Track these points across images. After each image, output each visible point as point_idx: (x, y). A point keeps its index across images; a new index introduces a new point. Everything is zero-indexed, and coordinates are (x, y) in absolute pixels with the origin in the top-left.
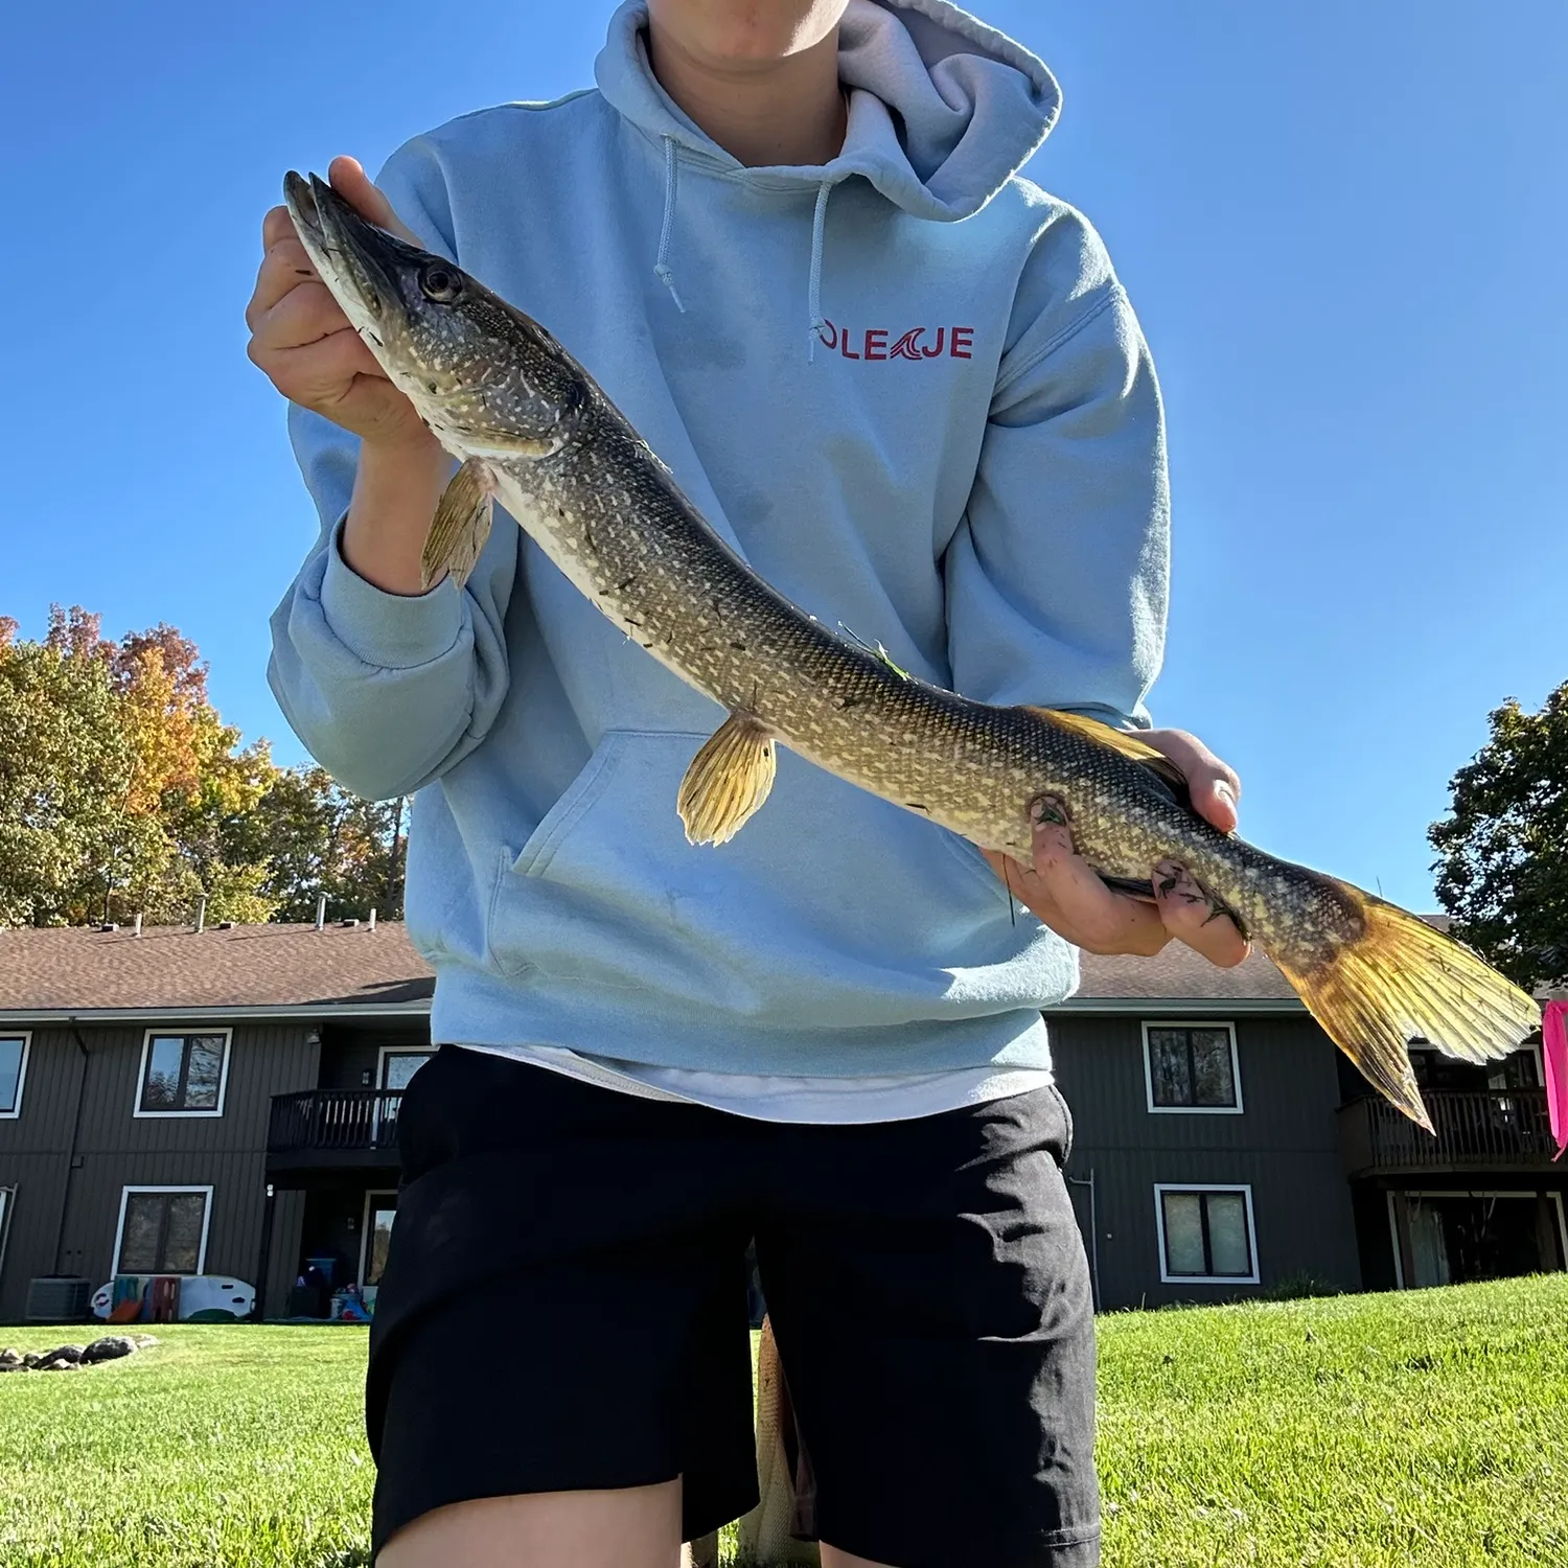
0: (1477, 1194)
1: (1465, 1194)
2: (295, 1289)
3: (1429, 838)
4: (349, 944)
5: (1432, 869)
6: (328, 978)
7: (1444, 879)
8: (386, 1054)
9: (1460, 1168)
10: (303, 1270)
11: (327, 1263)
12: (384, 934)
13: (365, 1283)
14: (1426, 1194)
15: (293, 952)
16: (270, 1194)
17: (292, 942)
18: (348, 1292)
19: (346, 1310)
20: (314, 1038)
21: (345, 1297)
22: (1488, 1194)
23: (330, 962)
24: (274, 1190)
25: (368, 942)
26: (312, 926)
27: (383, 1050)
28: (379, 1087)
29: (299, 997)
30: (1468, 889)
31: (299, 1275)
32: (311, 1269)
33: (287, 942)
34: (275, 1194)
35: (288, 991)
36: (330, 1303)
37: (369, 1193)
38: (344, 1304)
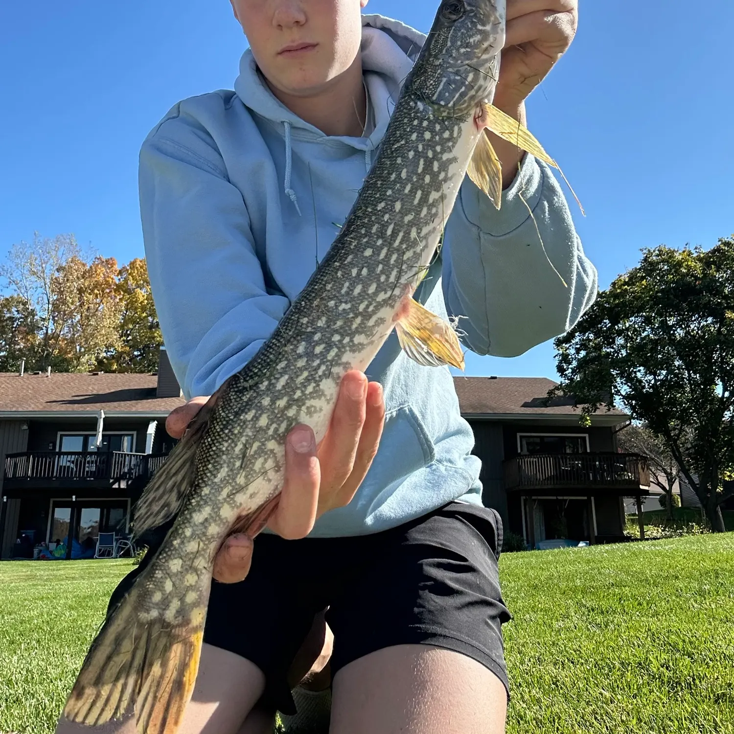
0: (560, 498)
1: (555, 498)
2: (16, 544)
3: (554, 344)
4: (38, 384)
5: (555, 357)
6: (31, 399)
7: (561, 362)
8: (61, 435)
9: (557, 487)
10: (19, 536)
11: (31, 533)
12: (55, 379)
13: (50, 541)
14: (540, 498)
15: (10, 386)
16: (5, 500)
17: (8, 381)
18: (41, 546)
19: (41, 554)
20: (25, 427)
21: (41, 548)
22: (565, 498)
23: (30, 391)
24: (7, 498)
25: (47, 382)
26: (17, 374)
27: (59, 433)
28: (57, 450)
29: (18, 408)
30: (570, 366)
31: (17, 538)
32: (23, 535)
33: (6, 382)
34: (7, 500)
35: (11, 405)
36: (33, 551)
37: (52, 501)
38: (40, 551)
